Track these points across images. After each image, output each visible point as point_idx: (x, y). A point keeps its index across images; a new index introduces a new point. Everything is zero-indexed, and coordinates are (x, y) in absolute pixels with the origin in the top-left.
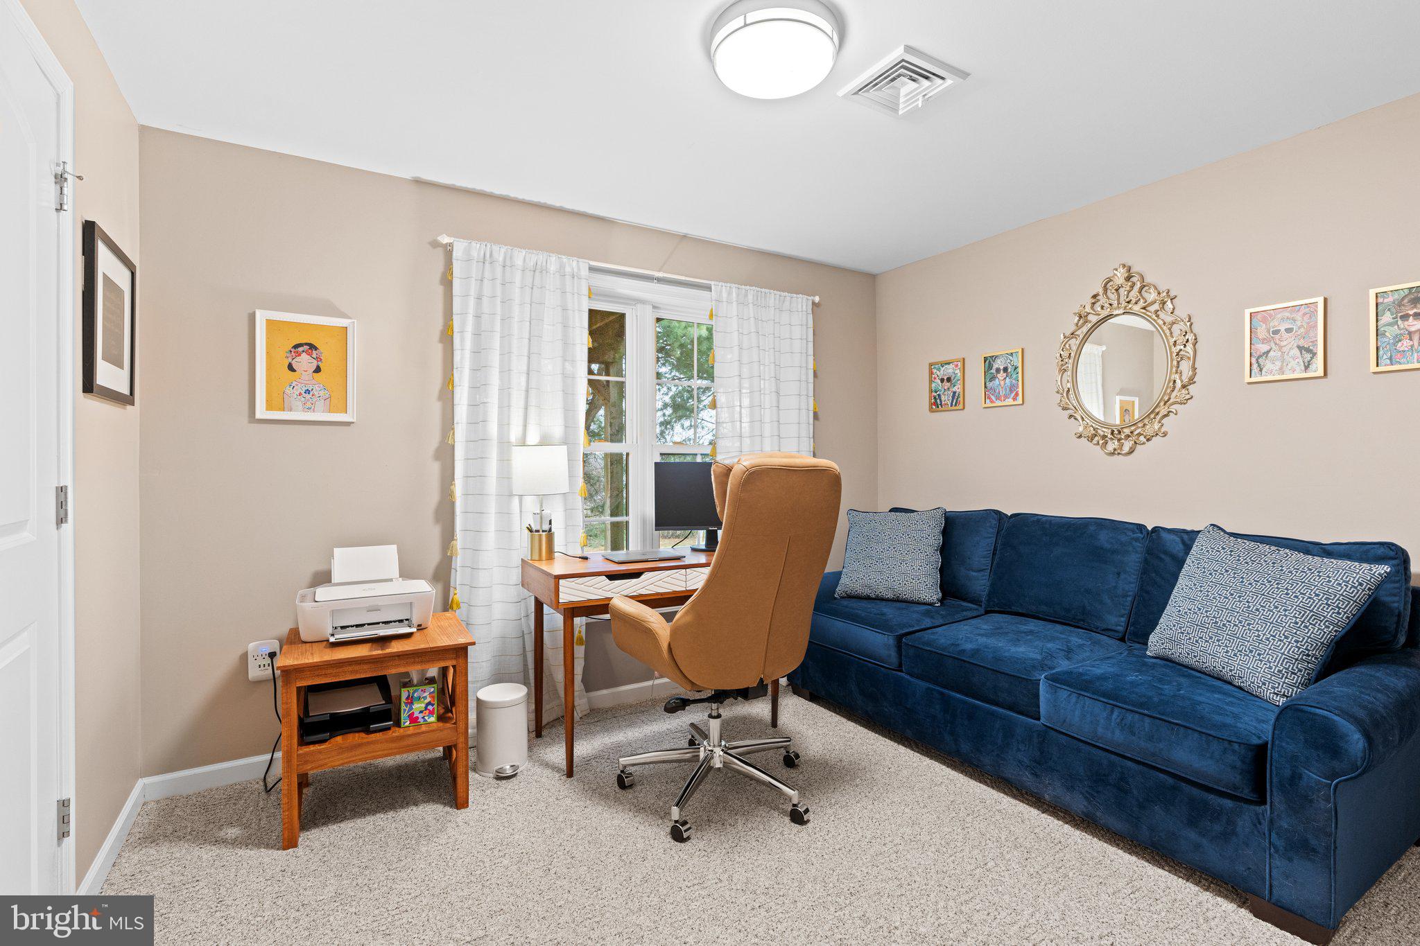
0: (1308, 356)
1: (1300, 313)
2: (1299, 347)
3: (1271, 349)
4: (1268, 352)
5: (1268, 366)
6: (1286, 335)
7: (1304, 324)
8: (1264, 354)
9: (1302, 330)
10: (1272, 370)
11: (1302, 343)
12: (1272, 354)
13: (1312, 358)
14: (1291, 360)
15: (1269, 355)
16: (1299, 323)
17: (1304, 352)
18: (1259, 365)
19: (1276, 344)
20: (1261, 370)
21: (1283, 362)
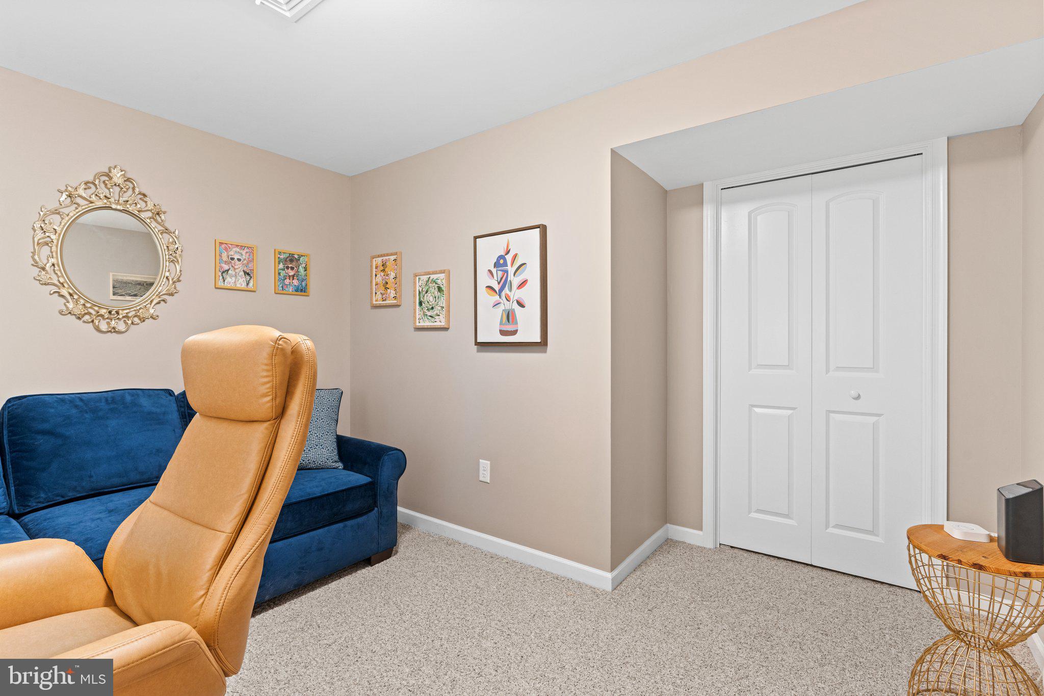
0: (248, 277)
1: (245, 251)
2: (244, 271)
3: (229, 269)
4: (228, 271)
5: (228, 279)
6: (238, 262)
7: (246, 258)
8: (226, 271)
9: (245, 262)
10: (230, 282)
11: (245, 269)
12: (230, 272)
13: (250, 279)
14: (240, 278)
15: (229, 272)
16: (244, 257)
17: (246, 275)
18: (223, 278)
19: (232, 266)
20: (224, 281)
21: (236, 279)
